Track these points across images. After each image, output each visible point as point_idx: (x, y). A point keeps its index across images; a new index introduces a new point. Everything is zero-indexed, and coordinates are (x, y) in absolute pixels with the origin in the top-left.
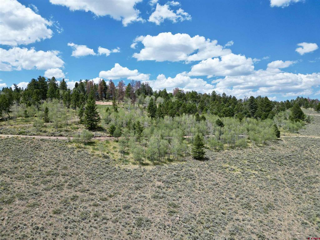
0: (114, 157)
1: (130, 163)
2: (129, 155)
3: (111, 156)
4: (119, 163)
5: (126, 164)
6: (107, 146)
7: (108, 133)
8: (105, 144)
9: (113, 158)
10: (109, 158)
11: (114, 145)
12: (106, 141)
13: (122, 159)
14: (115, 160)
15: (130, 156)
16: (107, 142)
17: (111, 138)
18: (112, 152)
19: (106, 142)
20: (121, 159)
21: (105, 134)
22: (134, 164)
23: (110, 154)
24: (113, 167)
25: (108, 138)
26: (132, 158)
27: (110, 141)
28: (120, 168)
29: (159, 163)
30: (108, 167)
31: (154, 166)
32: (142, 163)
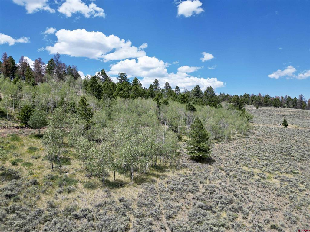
0: (32, 174)
1: (80, 186)
2: (70, 164)
3: (25, 172)
4: (50, 189)
5: (69, 192)
6: (13, 147)
7: (18, 121)
8: (8, 143)
9: (31, 178)
10: (18, 178)
11: (32, 144)
12: (12, 135)
13: (57, 177)
14: (35, 183)
15: (72, 166)
16: (14, 137)
17: (24, 130)
18: (26, 160)
19: (10, 137)
20: (52, 178)
21: (10, 123)
22: (91, 187)
23: (20, 166)
24: (31, 206)
25: (17, 130)
26: (81, 172)
27: (21, 137)
28: (54, 207)
29: (142, 177)
30: (13, 212)
31: (138, 186)
32: (108, 181)
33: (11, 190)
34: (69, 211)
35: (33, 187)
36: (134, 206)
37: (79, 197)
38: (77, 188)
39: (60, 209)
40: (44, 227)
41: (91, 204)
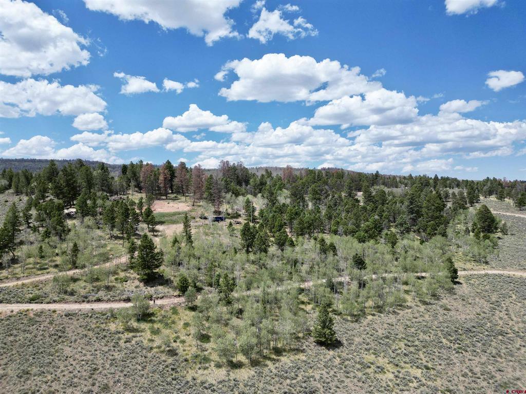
0: (185, 351)
1: (212, 365)
2: (210, 342)
3: (181, 349)
4: (194, 365)
5: (205, 369)
6: (174, 322)
7: (176, 288)
8: (170, 317)
10: (177, 354)
11: (186, 318)
12: (173, 307)
13: (199, 355)
14: (186, 360)
15: (211, 344)
16: (174, 310)
17: (181, 299)
18: (182, 337)
19: (172, 310)
20: (196, 356)
21: (171, 292)
22: (219, 365)
23: (178, 341)
24: (183, 377)
25: (176, 300)
27: (179, 309)
28: (195, 380)
29: (259, 359)
30: (175, 380)
31: (252, 368)
32: (232, 362)
33: (174, 365)
34: (203, 383)
35: (185, 363)
36: (241, 385)
37: (210, 374)
38: (210, 366)
39: (198, 381)
40: (189, 391)
41: (215, 380)
